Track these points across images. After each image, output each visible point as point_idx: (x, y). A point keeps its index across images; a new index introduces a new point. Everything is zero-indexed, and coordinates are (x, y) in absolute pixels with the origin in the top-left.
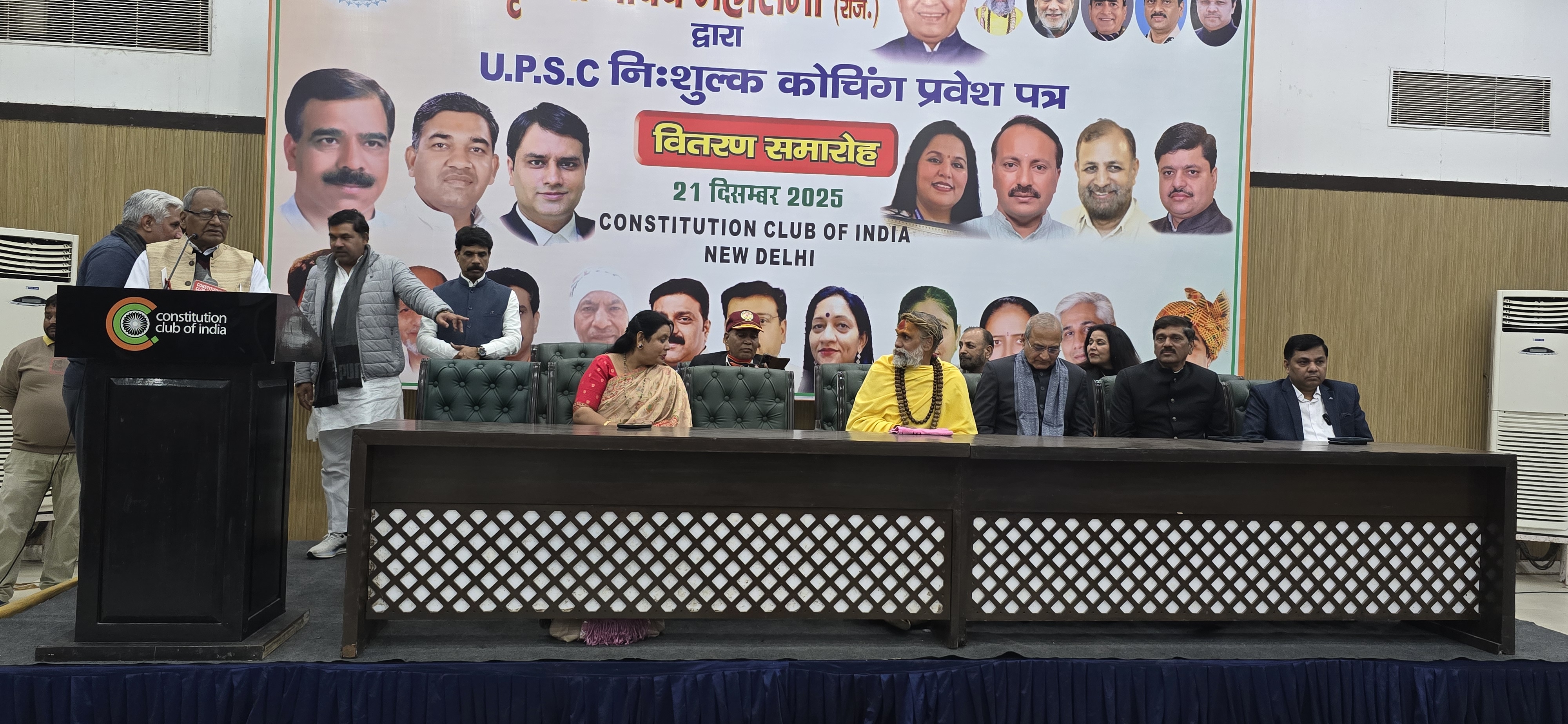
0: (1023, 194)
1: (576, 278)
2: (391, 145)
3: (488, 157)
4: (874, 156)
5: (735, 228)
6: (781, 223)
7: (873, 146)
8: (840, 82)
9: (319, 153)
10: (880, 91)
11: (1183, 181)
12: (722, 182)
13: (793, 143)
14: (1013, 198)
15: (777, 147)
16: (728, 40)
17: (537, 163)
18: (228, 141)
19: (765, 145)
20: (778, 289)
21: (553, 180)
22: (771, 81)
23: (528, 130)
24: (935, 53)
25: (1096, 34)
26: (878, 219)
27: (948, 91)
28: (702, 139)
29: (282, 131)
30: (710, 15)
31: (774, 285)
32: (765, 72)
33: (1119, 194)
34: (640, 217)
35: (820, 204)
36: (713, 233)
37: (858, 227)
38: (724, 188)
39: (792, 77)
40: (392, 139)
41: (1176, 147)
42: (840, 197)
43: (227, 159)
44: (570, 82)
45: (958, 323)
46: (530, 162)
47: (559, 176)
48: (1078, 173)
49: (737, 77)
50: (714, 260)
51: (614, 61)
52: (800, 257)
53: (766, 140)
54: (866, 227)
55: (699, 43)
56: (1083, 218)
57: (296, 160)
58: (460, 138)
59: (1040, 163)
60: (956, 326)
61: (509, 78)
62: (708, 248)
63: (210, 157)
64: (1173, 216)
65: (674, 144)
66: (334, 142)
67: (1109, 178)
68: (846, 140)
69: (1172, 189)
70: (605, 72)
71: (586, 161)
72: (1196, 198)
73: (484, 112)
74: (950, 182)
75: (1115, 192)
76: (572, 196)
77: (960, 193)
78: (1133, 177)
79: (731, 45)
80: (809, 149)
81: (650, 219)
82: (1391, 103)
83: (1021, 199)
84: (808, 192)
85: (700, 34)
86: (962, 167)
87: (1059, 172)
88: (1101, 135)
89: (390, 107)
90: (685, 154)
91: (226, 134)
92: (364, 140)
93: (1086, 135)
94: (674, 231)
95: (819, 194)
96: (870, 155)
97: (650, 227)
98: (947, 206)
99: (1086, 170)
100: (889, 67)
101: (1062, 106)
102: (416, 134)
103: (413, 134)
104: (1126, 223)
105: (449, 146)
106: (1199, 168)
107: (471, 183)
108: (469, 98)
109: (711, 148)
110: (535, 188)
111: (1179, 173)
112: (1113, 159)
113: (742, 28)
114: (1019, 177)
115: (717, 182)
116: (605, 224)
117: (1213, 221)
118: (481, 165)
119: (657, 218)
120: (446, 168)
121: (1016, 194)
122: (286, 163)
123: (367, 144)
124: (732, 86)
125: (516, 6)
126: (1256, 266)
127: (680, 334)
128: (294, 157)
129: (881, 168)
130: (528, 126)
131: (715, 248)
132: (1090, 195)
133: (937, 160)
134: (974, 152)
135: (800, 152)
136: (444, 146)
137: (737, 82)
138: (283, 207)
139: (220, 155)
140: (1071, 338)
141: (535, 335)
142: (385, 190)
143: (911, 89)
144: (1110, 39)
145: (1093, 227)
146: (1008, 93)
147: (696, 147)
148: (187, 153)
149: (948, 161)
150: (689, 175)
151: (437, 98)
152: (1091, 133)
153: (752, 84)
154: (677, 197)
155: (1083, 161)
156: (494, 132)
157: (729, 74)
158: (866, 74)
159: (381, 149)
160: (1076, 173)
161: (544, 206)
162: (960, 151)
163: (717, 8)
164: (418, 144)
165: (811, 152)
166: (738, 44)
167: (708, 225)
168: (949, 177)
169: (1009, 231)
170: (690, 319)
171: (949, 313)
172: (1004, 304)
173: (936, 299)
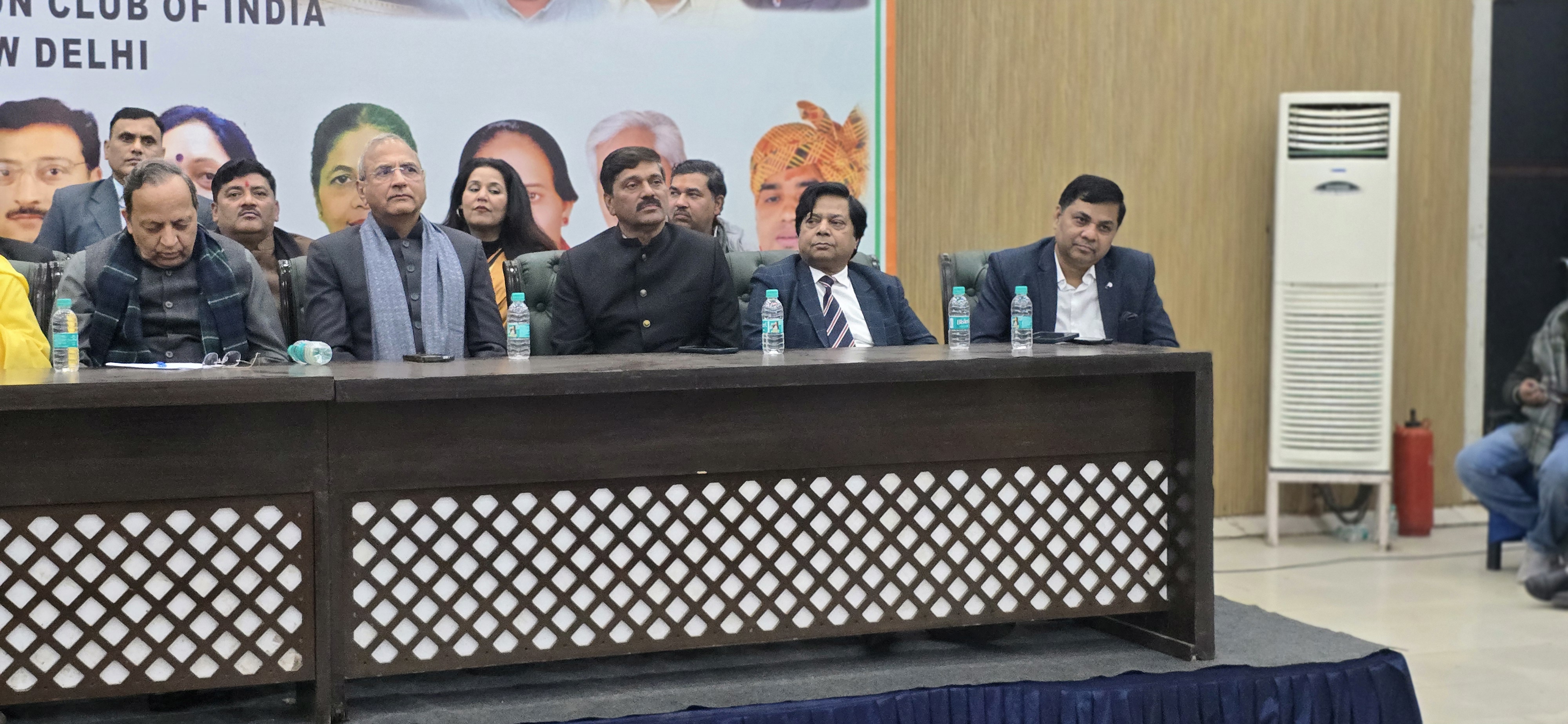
20: (79, 111)
31: (73, 108)
52: (121, 54)
169: (500, 6)
172: (498, 134)
173: (379, 124)
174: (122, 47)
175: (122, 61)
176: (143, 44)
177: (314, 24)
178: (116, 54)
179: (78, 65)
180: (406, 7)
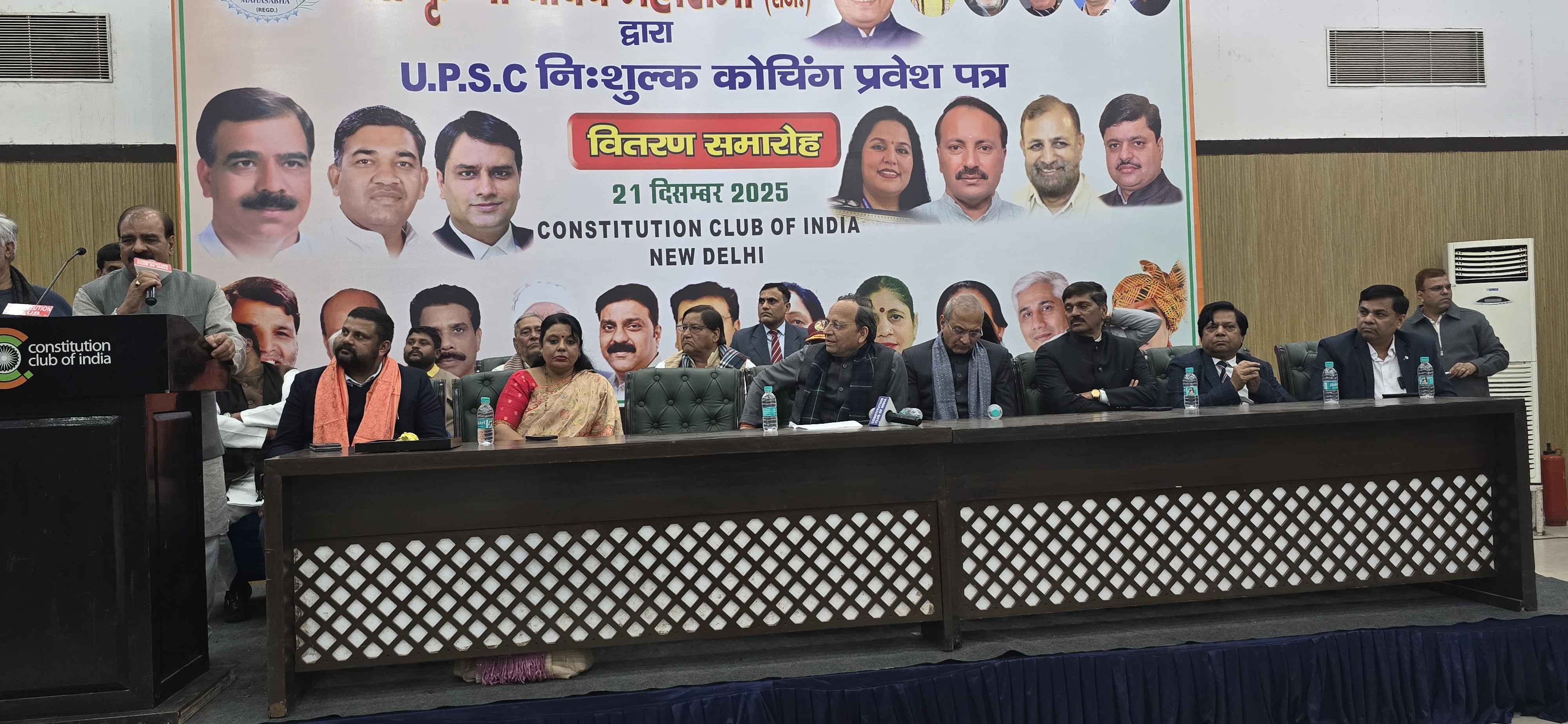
0: (971, 176)
1: (518, 290)
2: (312, 164)
3: (416, 171)
4: (816, 146)
5: (680, 230)
6: (726, 221)
7: (815, 137)
8: (776, 73)
9: (235, 177)
10: (818, 80)
11: (1129, 153)
12: (662, 183)
13: (733, 139)
14: (960, 181)
15: (717, 143)
16: (658, 37)
17: (468, 174)
18: (137, 171)
19: (704, 142)
20: (728, 289)
21: (486, 190)
22: (706, 76)
23: (456, 140)
24: (871, 38)
25: (1032, 10)
26: (825, 210)
27: (886, 77)
28: (639, 139)
29: (194, 156)
30: (638, 13)
31: (724, 286)
32: (699, 67)
33: (1067, 170)
34: (580, 223)
35: (765, 199)
36: (657, 235)
37: (806, 219)
38: (665, 188)
39: (727, 71)
40: (312, 158)
41: (1120, 119)
42: (785, 191)
43: (138, 190)
44: (497, 88)
45: (914, 312)
46: (460, 174)
47: (492, 186)
48: (1024, 151)
49: (671, 74)
50: (660, 263)
51: (541, 64)
52: (749, 255)
53: (705, 136)
54: (814, 219)
55: (629, 41)
56: (1032, 196)
57: (211, 186)
58: (385, 153)
59: (984, 144)
60: (913, 315)
61: (432, 87)
62: (652, 251)
63: (120, 190)
64: (1122, 189)
65: (609, 146)
66: (251, 164)
67: (1056, 155)
68: (786, 132)
69: (1120, 162)
70: (533, 76)
71: (519, 169)
72: (1144, 169)
73: (409, 125)
74: (895, 168)
75: (1063, 168)
76: (507, 206)
77: (906, 179)
78: (1080, 152)
79: (662, 41)
80: (750, 143)
81: (590, 225)
82: (1329, 63)
83: (969, 181)
84: (752, 188)
85: (629, 32)
86: (906, 152)
87: (1005, 152)
88: (1045, 111)
89: (308, 125)
90: (622, 156)
91: (135, 164)
92: (283, 161)
93: (1029, 113)
94: (616, 236)
95: (763, 189)
96: (812, 146)
97: (591, 233)
98: (895, 193)
99: (1032, 148)
100: (825, 56)
101: (1003, 84)
102: (338, 151)
103: (335, 151)
104: (1076, 199)
105: (373, 162)
106: (1145, 138)
107: (400, 198)
108: (392, 111)
109: (649, 148)
110: (468, 200)
111: (1125, 144)
112: (1058, 135)
113: (672, 23)
114: (965, 159)
115: (657, 183)
116: (544, 233)
117: (1162, 192)
118: (409, 180)
119: (597, 223)
120: (372, 185)
121: (964, 176)
122: (201, 190)
123: (286, 165)
124: (665, 84)
125: (434, 13)
126: (1208, 235)
127: (630, 342)
128: (209, 182)
129: (825, 159)
130: (456, 136)
131: (660, 251)
132: (1038, 172)
133: (881, 146)
134: (917, 136)
135: (741, 147)
136: (369, 162)
137: (670, 79)
138: (200, 236)
139: (130, 187)
140: (1029, 319)
141: (478, 353)
142: (309, 210)
143: (849, 76)
144: (1046, 14)
145: (1043, 205)
146: (948, 75)
147: (633, 147)
148: (94, 187)
149: (892, 147)
150: (628, 177)
151: (358, 112)
152: (1034, 110)
153: (686, 79)
154: (617, 201)
155: (1028, 139)
156: (421, 144)
157: (661, 71)
158: (802, 63)
159: (302, 169)
160: (1022, 151)
161: (478, 219)
162: (903, 136)
163: (644, 4)
164: (341, 161)
165: (752, 146)
166: (669, 39)
167: (651, 228)
168: (895, 164)
169: (959, 215)
170: (640, 326)
171: (904, 302)
172: (960, 290)
173: (891, 288)
174: (749, 251)
175: (750, 259)
176: (761, 249)
177: (854, 232)
178: (746, 255)
179: (726, 262)
180: (905, 218)
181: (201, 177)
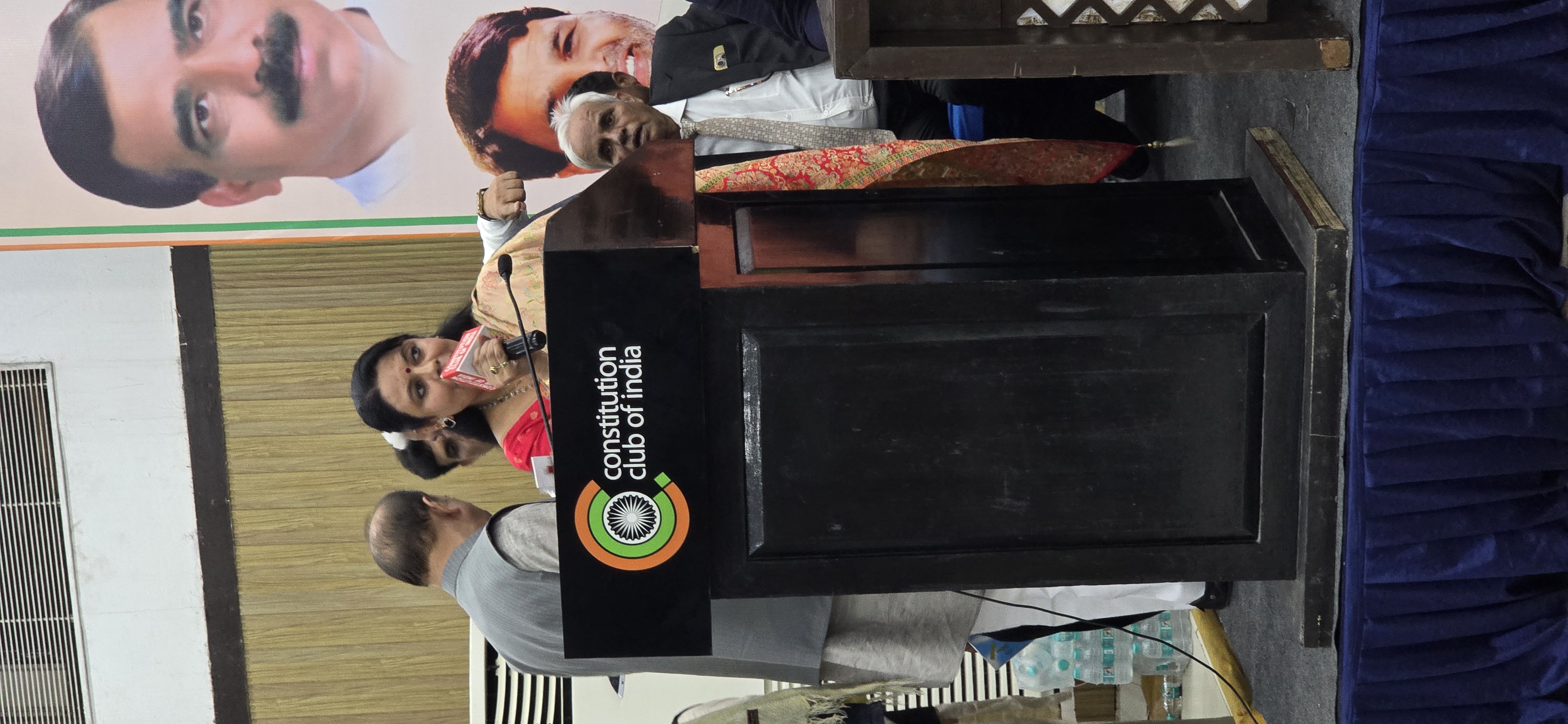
9: (230, 134)
18: (233, 318)
29: (196, 212)
43: (273, 317)
57: (256, 181)
63: (274, 350)
66: (203, 103)
91: (219, 322)
92: (190, 40)
122: (266, 201)
123: (199, 34)
128: (250, 184)
138: (366, 200)
139: (267, 332)
148: (271, 395)
181: (239, 199)
